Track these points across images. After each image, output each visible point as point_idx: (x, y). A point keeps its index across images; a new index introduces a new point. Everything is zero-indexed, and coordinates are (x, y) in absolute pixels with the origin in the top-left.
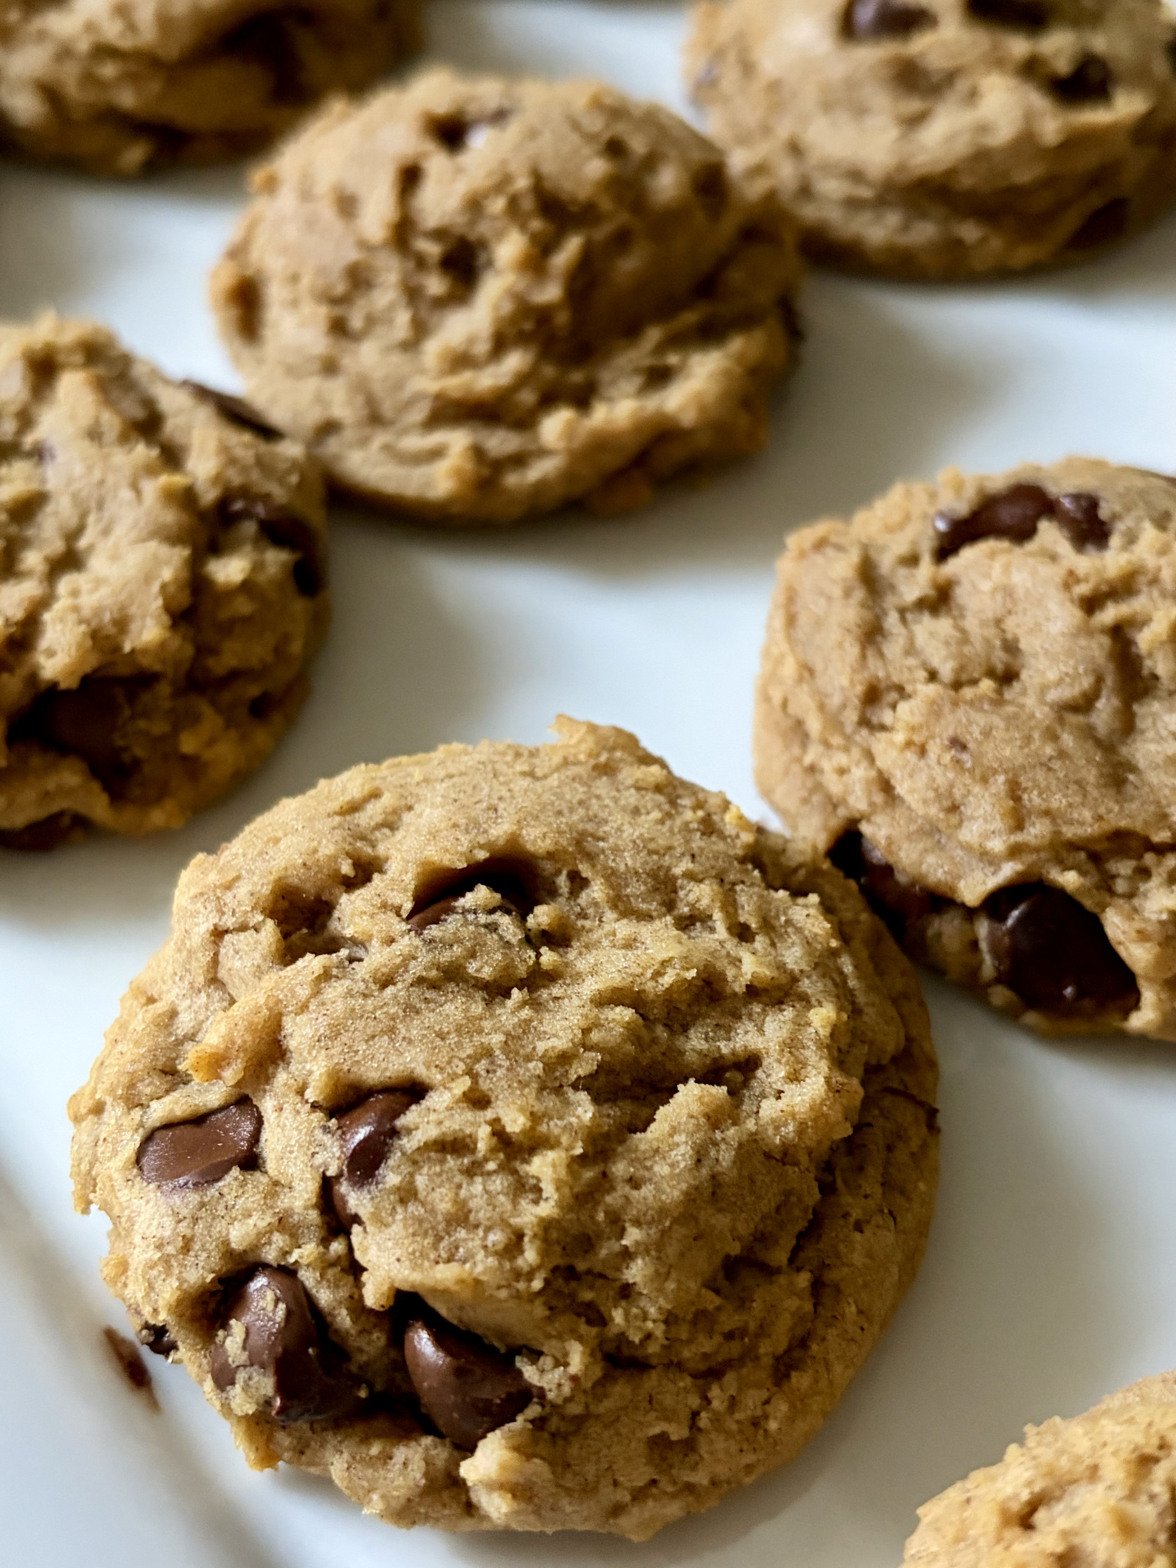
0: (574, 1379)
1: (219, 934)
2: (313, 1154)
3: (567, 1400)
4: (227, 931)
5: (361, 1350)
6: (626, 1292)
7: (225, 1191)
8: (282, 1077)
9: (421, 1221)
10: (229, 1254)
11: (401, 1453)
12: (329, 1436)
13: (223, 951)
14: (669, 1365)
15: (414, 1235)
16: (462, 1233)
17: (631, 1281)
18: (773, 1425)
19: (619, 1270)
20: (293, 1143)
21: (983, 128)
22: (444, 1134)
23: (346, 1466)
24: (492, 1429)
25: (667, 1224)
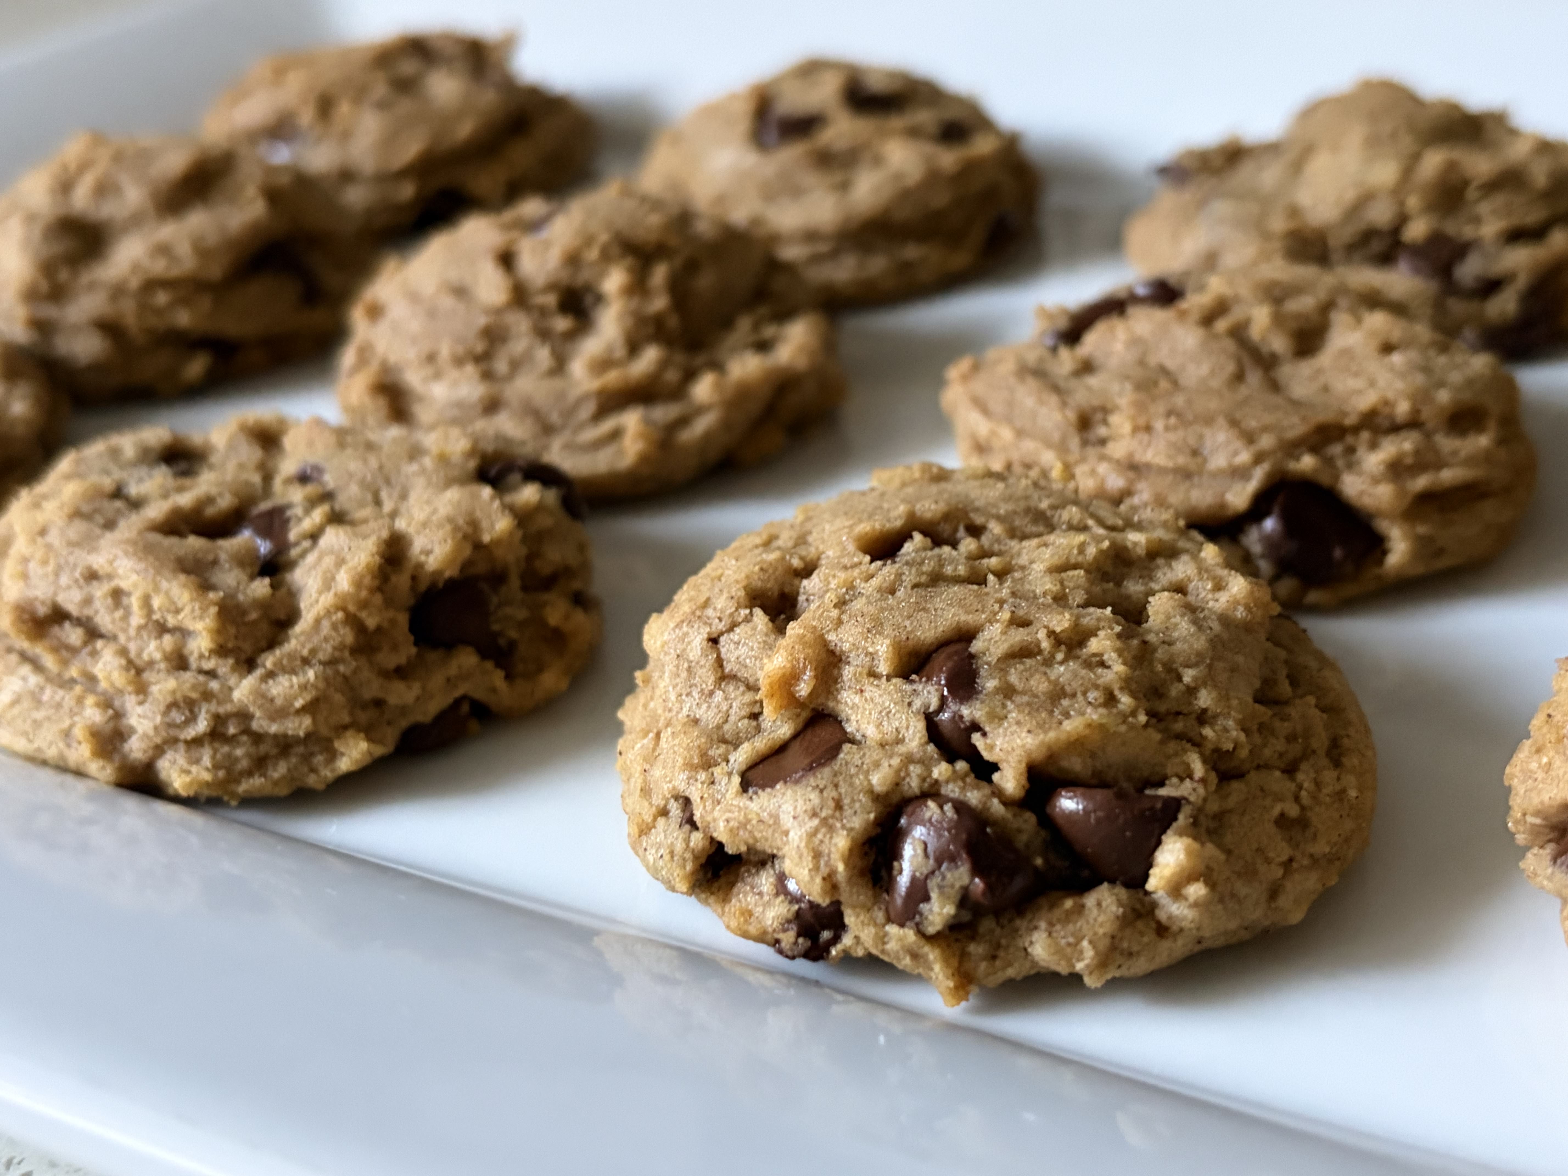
0: (1203, 780)
1: (714, 641)
2: (910, 704)
3: (1205, 800)
4: (722, 634)
5: (1019, 831)
6: (1203, 717)
7: (848, 757)
8: (848, 672)
9: (1029, 704)
10: (877, 798)
11: (1090, 900)
12: (1018, 922)
13: (723, 650)
14: (1258, 767)
15: (1029, 713)
16: (1065, 702)
17: (1204, 706)
18: (1353, 793)
19: (1190, 704)
20: (887, 704)
21: (898, 176)
22: (1012, 646)
23: (1047, 933)
24: (1164, 831)
25: (1208, 662)
